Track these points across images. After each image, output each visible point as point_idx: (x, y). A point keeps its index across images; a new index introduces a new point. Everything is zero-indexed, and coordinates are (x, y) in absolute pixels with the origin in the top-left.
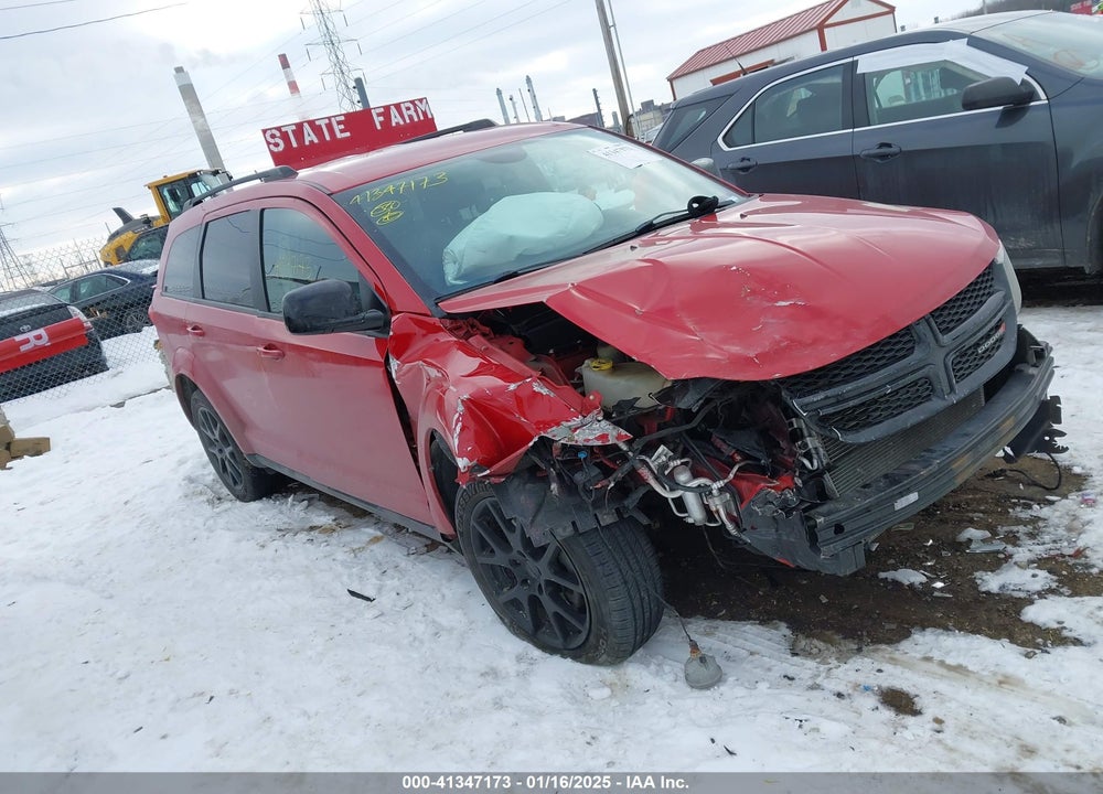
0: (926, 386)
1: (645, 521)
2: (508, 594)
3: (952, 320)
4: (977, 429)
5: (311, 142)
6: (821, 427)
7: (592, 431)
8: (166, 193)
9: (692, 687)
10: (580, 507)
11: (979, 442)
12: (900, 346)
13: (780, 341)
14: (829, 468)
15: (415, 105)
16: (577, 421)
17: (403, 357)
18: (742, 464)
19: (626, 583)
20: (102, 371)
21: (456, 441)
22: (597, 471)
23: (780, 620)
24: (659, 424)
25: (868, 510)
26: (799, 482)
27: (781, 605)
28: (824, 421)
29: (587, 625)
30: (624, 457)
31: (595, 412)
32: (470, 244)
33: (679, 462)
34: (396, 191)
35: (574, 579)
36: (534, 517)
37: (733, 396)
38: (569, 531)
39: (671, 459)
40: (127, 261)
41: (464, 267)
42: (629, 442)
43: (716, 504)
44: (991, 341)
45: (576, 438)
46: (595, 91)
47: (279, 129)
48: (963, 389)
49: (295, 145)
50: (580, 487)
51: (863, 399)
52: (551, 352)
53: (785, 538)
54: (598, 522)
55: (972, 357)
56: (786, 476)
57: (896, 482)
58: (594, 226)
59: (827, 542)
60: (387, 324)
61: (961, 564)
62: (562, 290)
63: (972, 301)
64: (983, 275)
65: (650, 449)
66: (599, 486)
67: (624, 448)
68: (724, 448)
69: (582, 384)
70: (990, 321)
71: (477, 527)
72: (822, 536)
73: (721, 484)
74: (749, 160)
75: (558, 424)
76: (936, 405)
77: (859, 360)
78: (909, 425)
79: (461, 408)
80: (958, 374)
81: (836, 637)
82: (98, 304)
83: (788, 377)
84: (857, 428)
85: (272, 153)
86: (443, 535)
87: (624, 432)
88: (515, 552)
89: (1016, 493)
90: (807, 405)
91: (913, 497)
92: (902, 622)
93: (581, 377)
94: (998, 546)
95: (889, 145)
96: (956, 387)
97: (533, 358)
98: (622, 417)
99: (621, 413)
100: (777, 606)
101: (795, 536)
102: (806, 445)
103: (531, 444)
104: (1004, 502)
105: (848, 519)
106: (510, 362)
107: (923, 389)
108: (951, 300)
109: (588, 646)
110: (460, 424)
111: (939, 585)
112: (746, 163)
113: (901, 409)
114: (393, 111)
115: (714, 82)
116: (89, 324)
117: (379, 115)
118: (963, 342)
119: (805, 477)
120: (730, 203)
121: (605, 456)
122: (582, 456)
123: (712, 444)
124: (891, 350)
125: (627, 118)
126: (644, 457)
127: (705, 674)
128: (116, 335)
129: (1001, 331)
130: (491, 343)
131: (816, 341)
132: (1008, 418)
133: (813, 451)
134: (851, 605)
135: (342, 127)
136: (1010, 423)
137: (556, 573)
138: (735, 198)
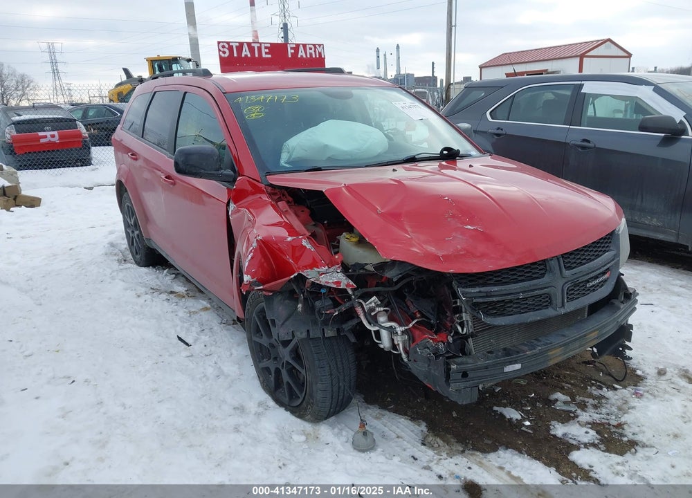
0: (547, 299)
1: (353, 340)
2: (266, 363)
3: (575, 262)
4: (571, 333)
5: (246, 55)
6: (472, 309)
7: (332, 277)
8: (156, 66)
9: (355, 449)
10: (315, 322)
11: (571, 342)
12: (536, 271)
13: (460, 251)
14: (472, 335)
15: (315, 47)
16: (324, 269)
17: (239, 203)
18: (420, 320)
19: (331, 375)
20: (86, 165)
21: (247, 264)
22: (331, 302)
23: (423, 421)
24: (377, 283)
25: (486, 368)
26: (450, 339)
27: (428, 411)
28: (475, 306)
29: (303, 396)
30: (349, 297)
31: (337, 266)
32: (300, 144)
33: (382, 309)
34: (265, 100)
35: (302, 365)
36: (284, 322)
37: (424, 277)
38: (304, 335)
39: (378, 306)
40: (121, 102)
41: (293, 157)
42: (354, 290)
43: (399, 340)
44: (597, 281)
45: (321, 279)
46: (433, 63)
47: (228, 43)
48: (571, 307)
49: (235, 55)
50: (316, 310)
51: (504, 298)
52: (326, 222)
53: (433, 371)
54: (324, 333)
55: (582, 288)
56: (443, 334)
57: (510, 354)
58: (379, 150)
59: (456, 381)
60: (235, 180)
61: (545, 412)
62: (337, 186)
63: (592, 253)
64: (604, 238)
65: (366, 297)
66: (328, 312)
67: (350, 292)
68: (412, 307)
69: (338, 247)
70: (600, 268)
71: (256, 318)
72: (452, 376)
73: (403, 329)
74: (502, 129)
75: (311, 268)
76: (550, 312)
77: (507, 273)
78: (529, 321)
79: (255, 244)
80: (570, 297)
81: (452, 440)
82: (93, 124)
83: (459, 274)
84: (495, 315)
85: (220, 57)
86: (238, 317)
87: (351, 283)
88: (273, 339)
89: (596, 378)
90: (467, 293)
91: (518, 366)
92: (496, 441)
93: (339, 242)
94: (572, 408)
95: (589, 142)
96: (566, 304)
97: (314, 223)
98: (355, 273)
99: (354, 271)
100: (425, 411)
101: (438, 372)
102: (462, 318)
103: (292, 277)
104: (587, 381)
105: (473, 370)
106: (297, 224)
107: (545, 301)
108: (577, 250)
109: (302, 406)
110: (252, 254)
111: (527, 423)
112: (499, 132)
113: (527, 310)
114: (301, 48)
115: (508, 75)
116: (87, 135)
117: (291, 48)
118: (579, 277)
119: (455, 337)
120: (469, 156)
121: (337, 294)
122: (323, 291)
123: (405, 303)
124: (529, 272)
125: (449, 85)
126: (361, 301)
127: (365, 443)
128: (104, 145)
129: (606, 276)
130: (290, 208)
131: (483, 255)
132: (593, 332)
133: (465, 323)
134: (469, 423)
135: (267, 50)
136: (594, 335)
137: (293, 359)
138: (474, 152)
